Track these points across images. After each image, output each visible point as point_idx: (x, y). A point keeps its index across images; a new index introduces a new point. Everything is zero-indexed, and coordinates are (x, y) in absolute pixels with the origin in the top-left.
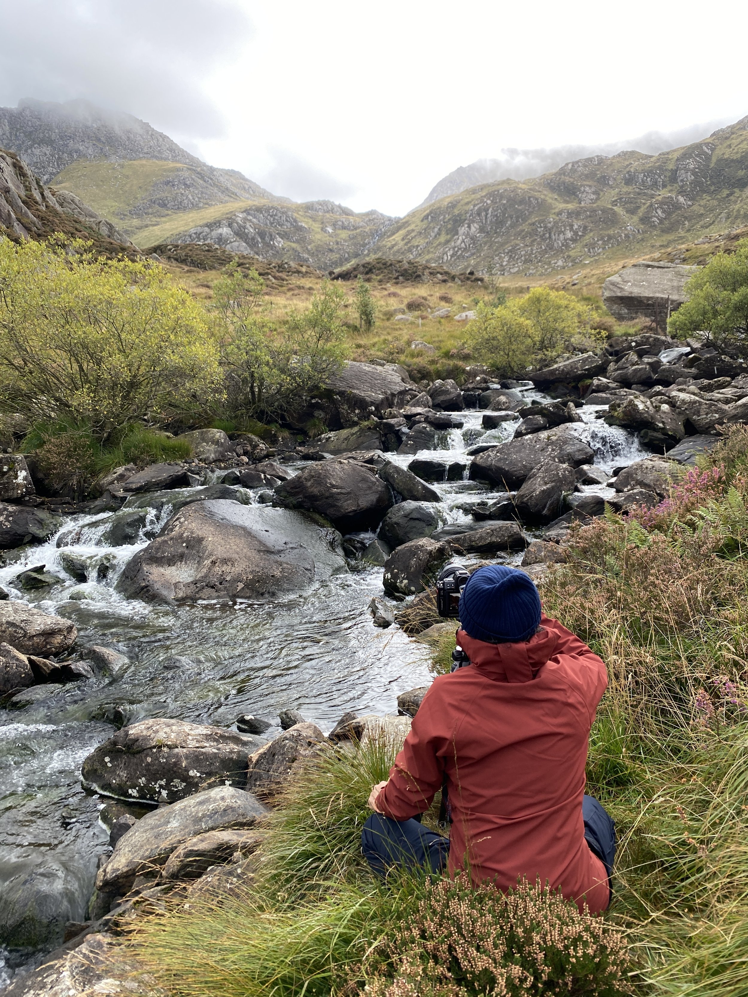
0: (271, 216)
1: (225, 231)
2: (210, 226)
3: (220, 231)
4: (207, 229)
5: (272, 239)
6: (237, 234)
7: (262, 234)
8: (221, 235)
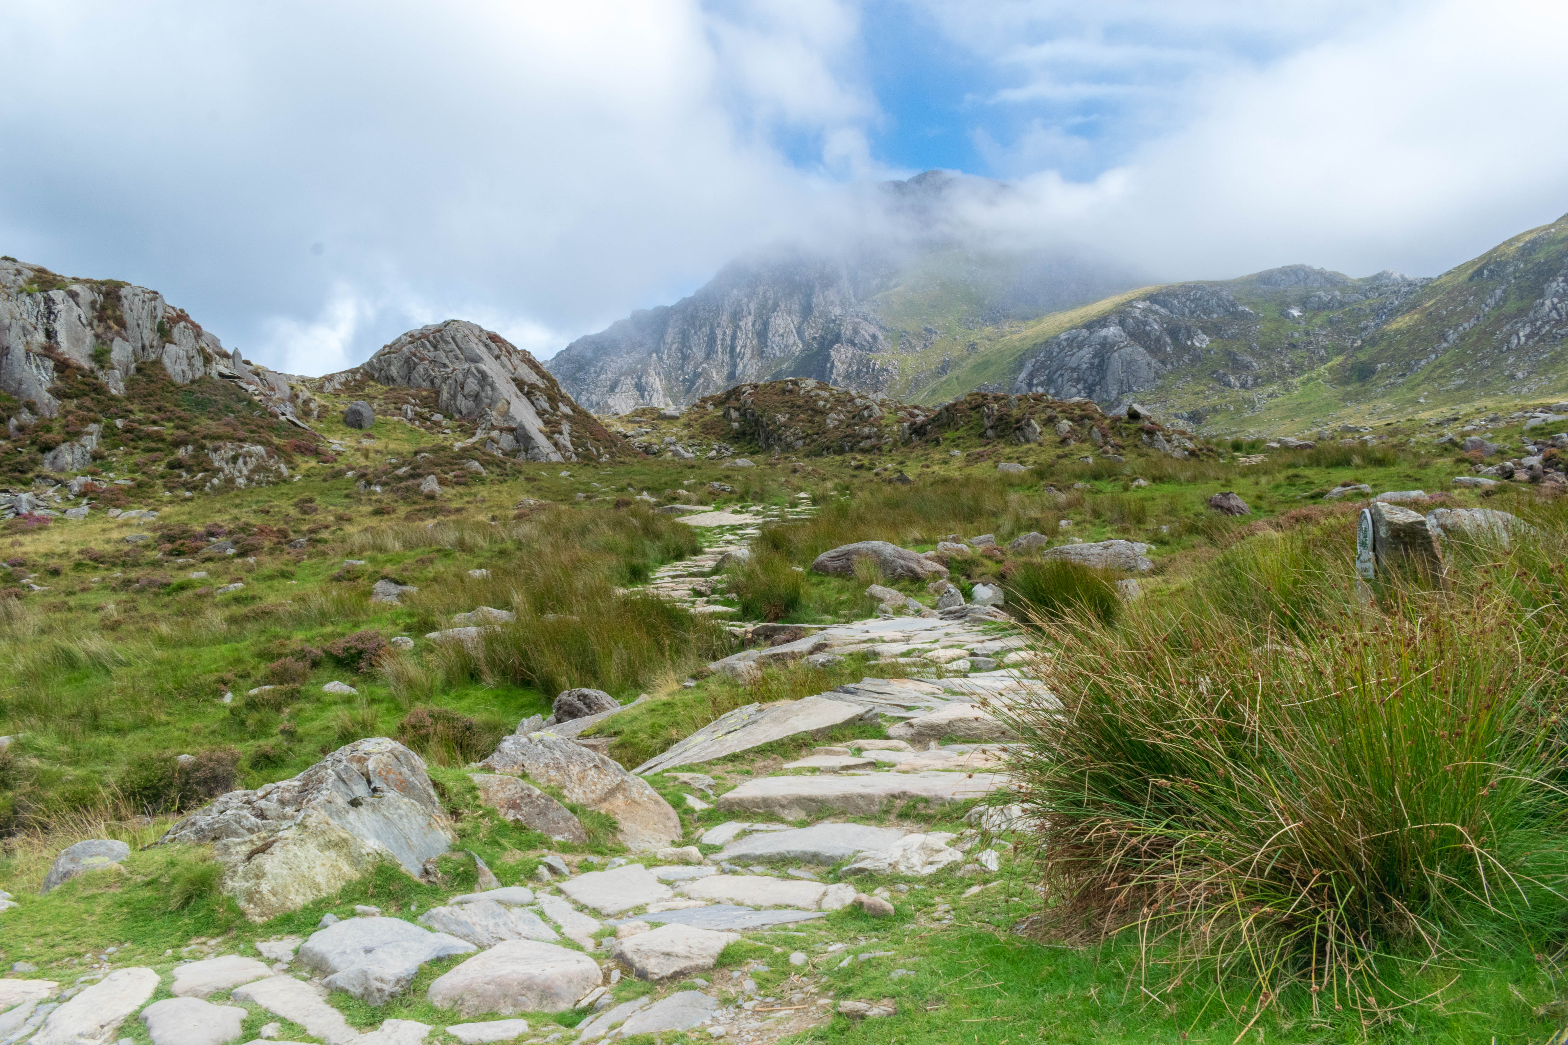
0: (1192, 301)
1: (1112, 331)
2: (1090, 326)
3: (1104, 332)
4: (1085, 332)
5: (1190, 337)
6: (1132, 335)
7: (1173, 332)
8: (1105, 338)
